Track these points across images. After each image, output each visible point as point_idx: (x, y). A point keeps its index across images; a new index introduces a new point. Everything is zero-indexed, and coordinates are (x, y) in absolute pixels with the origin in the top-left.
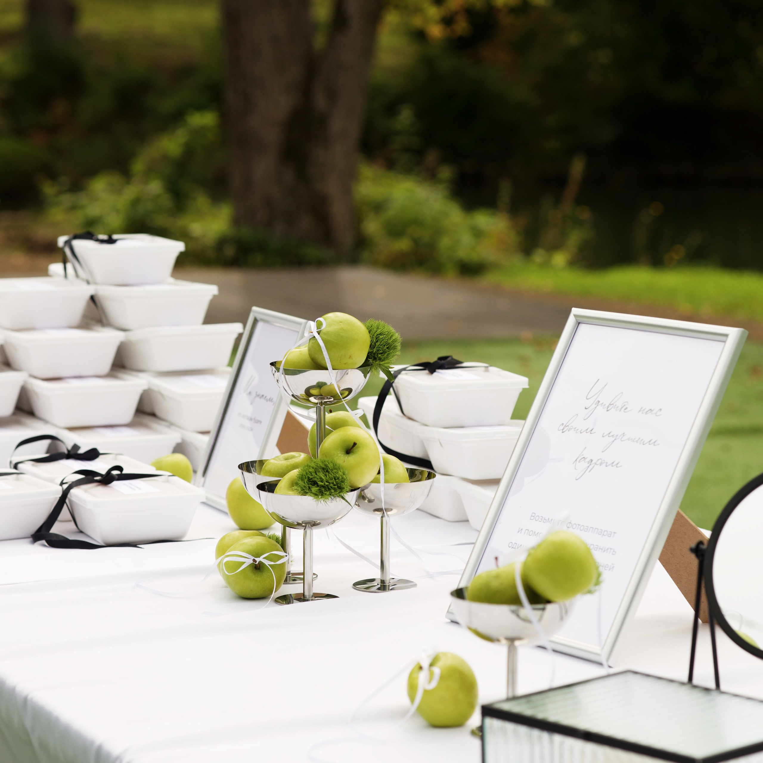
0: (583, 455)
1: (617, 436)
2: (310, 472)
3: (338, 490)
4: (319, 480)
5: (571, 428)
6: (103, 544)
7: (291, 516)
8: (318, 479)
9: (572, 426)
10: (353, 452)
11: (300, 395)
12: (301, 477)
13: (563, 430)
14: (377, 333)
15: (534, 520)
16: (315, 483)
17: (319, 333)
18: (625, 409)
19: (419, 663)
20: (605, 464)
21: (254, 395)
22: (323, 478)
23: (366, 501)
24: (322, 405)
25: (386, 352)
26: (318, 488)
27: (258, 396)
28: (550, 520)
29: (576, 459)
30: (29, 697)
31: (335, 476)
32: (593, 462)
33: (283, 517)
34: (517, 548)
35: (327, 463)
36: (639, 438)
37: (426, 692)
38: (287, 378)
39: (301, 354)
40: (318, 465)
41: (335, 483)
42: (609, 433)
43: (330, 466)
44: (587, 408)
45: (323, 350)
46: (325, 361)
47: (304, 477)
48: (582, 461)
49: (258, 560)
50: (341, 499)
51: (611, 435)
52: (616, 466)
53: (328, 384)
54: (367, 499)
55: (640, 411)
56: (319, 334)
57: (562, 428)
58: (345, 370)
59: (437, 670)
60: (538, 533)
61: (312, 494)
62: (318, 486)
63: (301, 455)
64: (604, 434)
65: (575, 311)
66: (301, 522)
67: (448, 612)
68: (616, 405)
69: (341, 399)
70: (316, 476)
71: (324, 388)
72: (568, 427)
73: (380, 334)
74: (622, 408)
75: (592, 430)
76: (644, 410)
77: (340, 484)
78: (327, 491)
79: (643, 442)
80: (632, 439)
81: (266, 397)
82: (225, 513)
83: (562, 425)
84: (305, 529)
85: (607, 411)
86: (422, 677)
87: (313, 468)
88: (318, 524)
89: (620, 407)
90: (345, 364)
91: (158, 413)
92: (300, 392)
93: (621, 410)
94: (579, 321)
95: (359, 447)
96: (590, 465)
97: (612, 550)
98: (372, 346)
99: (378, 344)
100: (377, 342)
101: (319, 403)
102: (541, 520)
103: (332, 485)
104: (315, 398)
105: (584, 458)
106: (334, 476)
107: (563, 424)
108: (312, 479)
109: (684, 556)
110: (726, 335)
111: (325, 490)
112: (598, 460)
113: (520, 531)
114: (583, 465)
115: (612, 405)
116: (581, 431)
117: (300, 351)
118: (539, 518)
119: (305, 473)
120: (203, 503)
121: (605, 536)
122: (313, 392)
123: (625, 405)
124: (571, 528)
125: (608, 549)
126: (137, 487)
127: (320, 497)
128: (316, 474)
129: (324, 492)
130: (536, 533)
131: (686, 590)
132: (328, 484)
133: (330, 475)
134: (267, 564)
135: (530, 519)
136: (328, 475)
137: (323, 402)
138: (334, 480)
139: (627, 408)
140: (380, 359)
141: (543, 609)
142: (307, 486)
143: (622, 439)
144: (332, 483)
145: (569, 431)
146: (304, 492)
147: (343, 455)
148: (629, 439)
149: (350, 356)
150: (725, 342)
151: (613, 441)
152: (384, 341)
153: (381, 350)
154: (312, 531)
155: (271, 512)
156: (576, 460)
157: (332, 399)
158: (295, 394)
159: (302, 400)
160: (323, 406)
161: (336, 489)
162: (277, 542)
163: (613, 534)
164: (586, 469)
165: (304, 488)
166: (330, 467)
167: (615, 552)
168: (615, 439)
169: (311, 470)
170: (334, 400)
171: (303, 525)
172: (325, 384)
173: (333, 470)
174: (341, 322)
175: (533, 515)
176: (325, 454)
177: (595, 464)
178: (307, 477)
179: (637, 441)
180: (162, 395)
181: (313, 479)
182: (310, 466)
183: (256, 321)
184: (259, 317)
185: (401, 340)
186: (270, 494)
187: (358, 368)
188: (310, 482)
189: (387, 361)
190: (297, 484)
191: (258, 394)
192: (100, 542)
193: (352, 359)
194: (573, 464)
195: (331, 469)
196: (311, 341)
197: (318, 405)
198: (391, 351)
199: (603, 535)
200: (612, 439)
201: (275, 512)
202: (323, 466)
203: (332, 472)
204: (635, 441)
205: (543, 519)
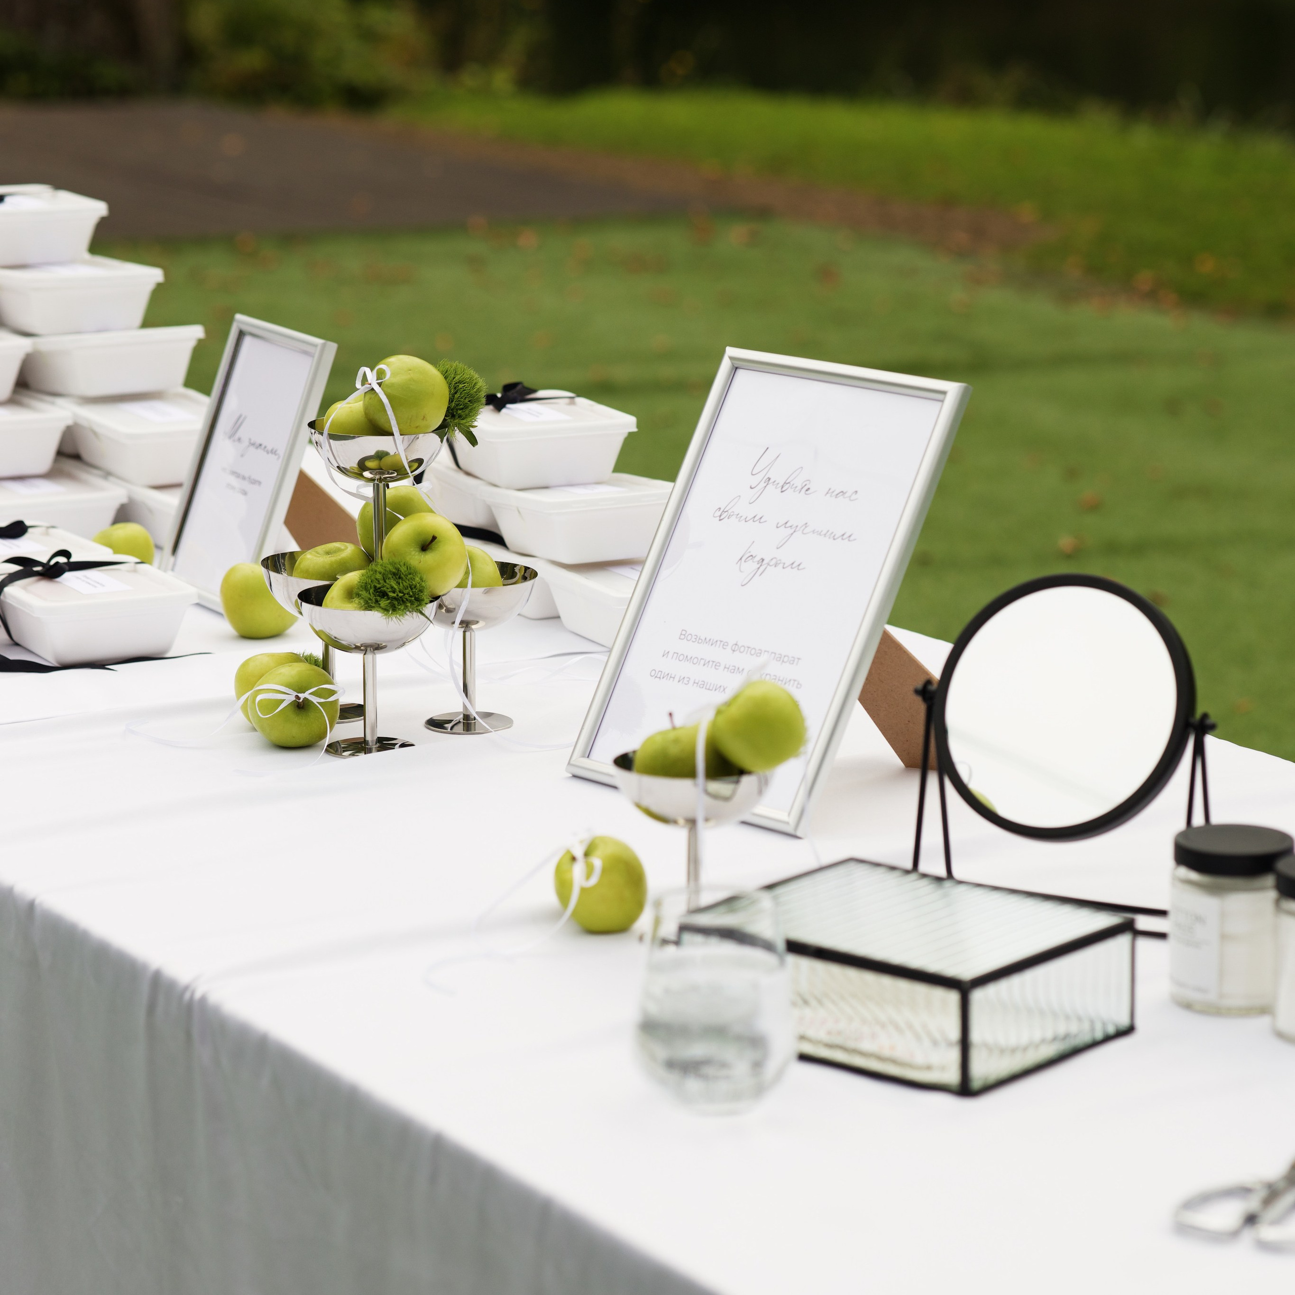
0: (750, 552)
1: (797, 526)
2: (376, 579)
3: (416, 604)
4: (390, 590)
5: (732, 514)
6: (56, 664)
7: (346, 635)
8: (388, 589)
9: (733, 512)
10: (431, 549)
11: (350, 467)
12: (365, 586)
13: (720, 516)
14: (454, 380)
15: (685, 639)
16: (384, 595)
17: (380, 384)
18: (807, 490)
19: (568, 852)
20: (781, 565)
21: (246, 443)
22: (396, 587)
23: (443, 611)
24: (381, 482)
25: (468, 407)
26: (389, 601)
27: (253, 444)
28: (708, 640)
29: (740, 557)
30: (37, 902)
31: (411, 584)
32: (765, 562)
33: (336, 638)
34: (663, 678)
35: (399, 566)
36: (828, 531)
37: (583, 890)
38: (332, 446)
39: (352, 411)
40: (387, 569)
41: (411, 594)
42: (786, 523)
43: (403, 569)
44: (752, 487)
45: (387, 409)
46: (390, 423)
47: (369, 586)
48: (749, 560)
49: (302, 696)
50: (419, 614)
51: (788, 525)
52: (796, 568)
53: (392, 453)
54: (445, 608)
55: (827, 493)
56: (380, 387)
57: (718, 513)
58: (415, 435)
59: (597, 862)
60: (691, 658)
61: (380, 609)
62: (388, 598)
63: (347, 548)
64: (778, 523)
65: (731, 351)
66: (359, 645)
67: (569, 763)
68: (793, 485)
69: (408, 474)
70: (385, 584)
71: (386, 460)
72: (727, 513)
73: (460, 382)
74: (802, 488)
75: (761, 518)
76: (833, 492)
77: (418, 594)
78: (401, 605)
79: (834, 536)
80: (818, 532)
81: (265, 447)
82: (220, 614)
83: (719, 511)
84: (365, 654)
85: (782, 492)
86: (578, 872)
87: (380, 573)
88: (385, 647)
89: (800, 487)
90: (417, 427)
91: (85, 455)
92: (352, 463)
93: (801, 491)
94: (736, 366)
95: (439, 542)
96: (761, 565)
97: (796, 683)
98: (451, 401)
99: (456, 396)
100: (456, 393)
101: (378, 479)
102: (694, 640)
103: (407, 596)
104: (371, 473)
105: (752, 556)
106: (409, 584)
107: (720, 508)
108: (379, 588)
109: (883, 682)
110: (944, 393)
111: (399, 603)
112: (772, 559)
113: (665, 654)
114: (752, 566)
115: (788, 485)
116: (746, 519)
117: (351, 407)
118: (692, 637)
119: (370, 580)
120: (198, 605)
121: (785, 662)
122: (369, 464)
123: (805, 485)
124: (738, 651)
125: (790, 681)
126: (98, 583)
127: (390, 613)
128: (385, 582)
129: (397, 606)
130: (689, 658)
131: (884, 726)
132: (402, 595)
133: (405, 584)
134: (315, 702)
135: (680, 638)
136: (402, 583)
137: (382, 478)
138: (409, 589)
139: (809, 489)
140: (460, 416)
141: (737, 782)
142: (372, 597)
143: (804, 532)
144: (408, 594)
145: (728, 518)
146: (368, 607)
147: (417, 553)
148: (813, 532)
149: (424, 417)
150: (942, 401)
151: (792, 534)
152: (465, 391)
153: (461, 405)
154: (375, 656)
155: (317, 630)
156: (741, 559)
157: (396, 474)
158: (342, 465)
159: (351, 474)
160: (383, 483)
161: (413, 602)
162: (316, 665)
163: (796, 660)
164: (756, 571)
165: (369, 601)
166: (403, 572)
167: (801, 685)
168: (794, 532)
169: (379, 576)
170: (397, 475)
171: (362, 648)
172: (387, 454)
173: (407, 576)
174: (410, 370)
175: (684, 633)
176: (394, 553)
177: (768, 564)
178: (372, 586)
179: (825, 534)
180: (95, 433)
181: (382, 589)
182: (376, 571)
183: (241, 334)
184: (245, 328)
185: (487, 388)
186: (317, 608)
187: (433, 432)
188: (378, 594)
189: (469, 419)
190: (358, 595)
191: (252, 442)
192: (51, 661)
193: (426, 420)
194: (737, 563)
195: (404, 574)
196: (368, 396)
197: (376, 482)
198: (474, 406)
199: (783, 661)
200: (790, 531)
201: (324, 630)
202: (394, 570)
203: (406, 578)
204: (822, 533)
205: (698, 639)
